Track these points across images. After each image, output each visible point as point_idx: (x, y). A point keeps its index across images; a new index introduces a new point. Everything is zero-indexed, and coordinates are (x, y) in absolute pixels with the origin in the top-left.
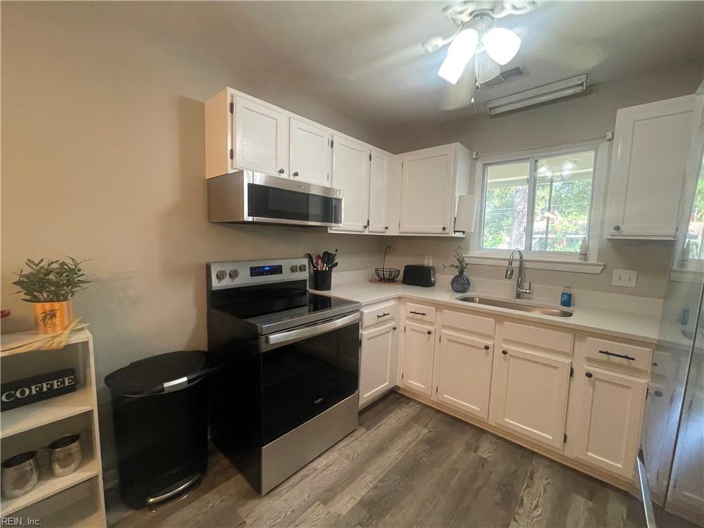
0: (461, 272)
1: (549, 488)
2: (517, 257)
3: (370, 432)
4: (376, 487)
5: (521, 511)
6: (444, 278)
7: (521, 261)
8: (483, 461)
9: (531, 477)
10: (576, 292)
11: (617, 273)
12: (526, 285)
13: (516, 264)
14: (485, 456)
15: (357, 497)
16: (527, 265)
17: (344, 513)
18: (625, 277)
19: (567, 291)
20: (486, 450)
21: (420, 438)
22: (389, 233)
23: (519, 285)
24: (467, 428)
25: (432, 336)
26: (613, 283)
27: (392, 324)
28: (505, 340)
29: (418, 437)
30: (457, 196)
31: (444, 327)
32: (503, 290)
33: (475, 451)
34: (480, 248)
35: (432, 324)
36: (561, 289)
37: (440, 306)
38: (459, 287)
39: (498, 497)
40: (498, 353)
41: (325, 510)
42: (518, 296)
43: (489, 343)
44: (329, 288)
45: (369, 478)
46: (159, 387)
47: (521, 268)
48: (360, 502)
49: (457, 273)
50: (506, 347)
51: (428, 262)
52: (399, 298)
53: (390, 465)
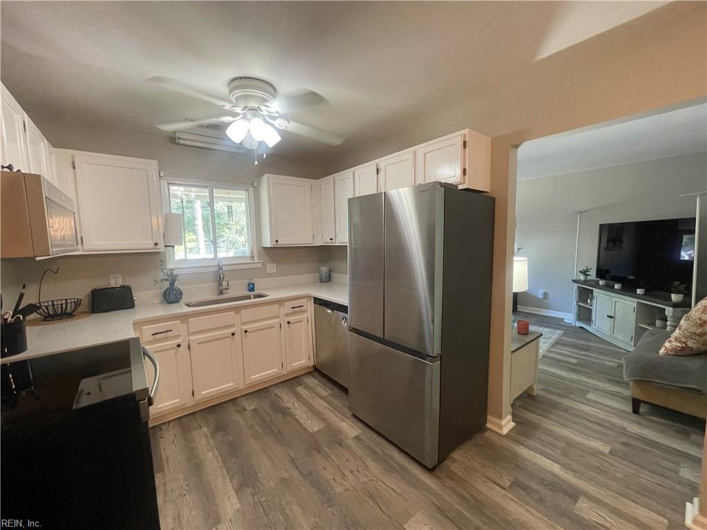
1: (288, 394)
3: (166, 470)
4: (231, 478)
5: (292, 411)
8: (255, 410)
9: (279, 397)
10: (254, 281)
11: (268, 265)
12: (225, 284)
14: (253, 408)
15: (231, 493)
17: (239, 506)
18: (271, 268)
19: (251, 282)
20: (250, 405)
21: (208, 435)
23: (221, 285)
24: (224, 405)
26: (268, 272)
29: (206, 436)
33: (246, 410)
36: (247, 281)
38: (172, 299)
39: (281, 416)
41: (226, 522)
42: (221, 293)
43: (233, 330)
45: (220, 481)
48: (236, 492)
53: (218, 462)
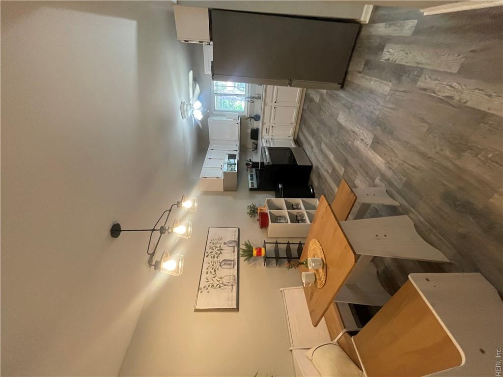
0: (253, 118)
2: (247, 99)
6: (255, 125)
7: (248, 98)
12: (256, 96)
13: (250, 100)
16: (249, 96)
22: (239, 145)
23: (256, 98)
25: (274, 126)
27: (270, 140)
28: (272, 102)
30: (226, 119)
31: (270, 122)
32: (258, 104)
34: (244, 112)
35: (269, 126)
37: (263, 124)
38: (258, 118)
40: (276, 104)
42: (260, 98)
43: (273, 107)
44: (259, 163)
46: (280, 189)
47: (251, 98)
49: (253, 119)
50: (274, 102)
51: (249, 131)
52: (262, 138)
